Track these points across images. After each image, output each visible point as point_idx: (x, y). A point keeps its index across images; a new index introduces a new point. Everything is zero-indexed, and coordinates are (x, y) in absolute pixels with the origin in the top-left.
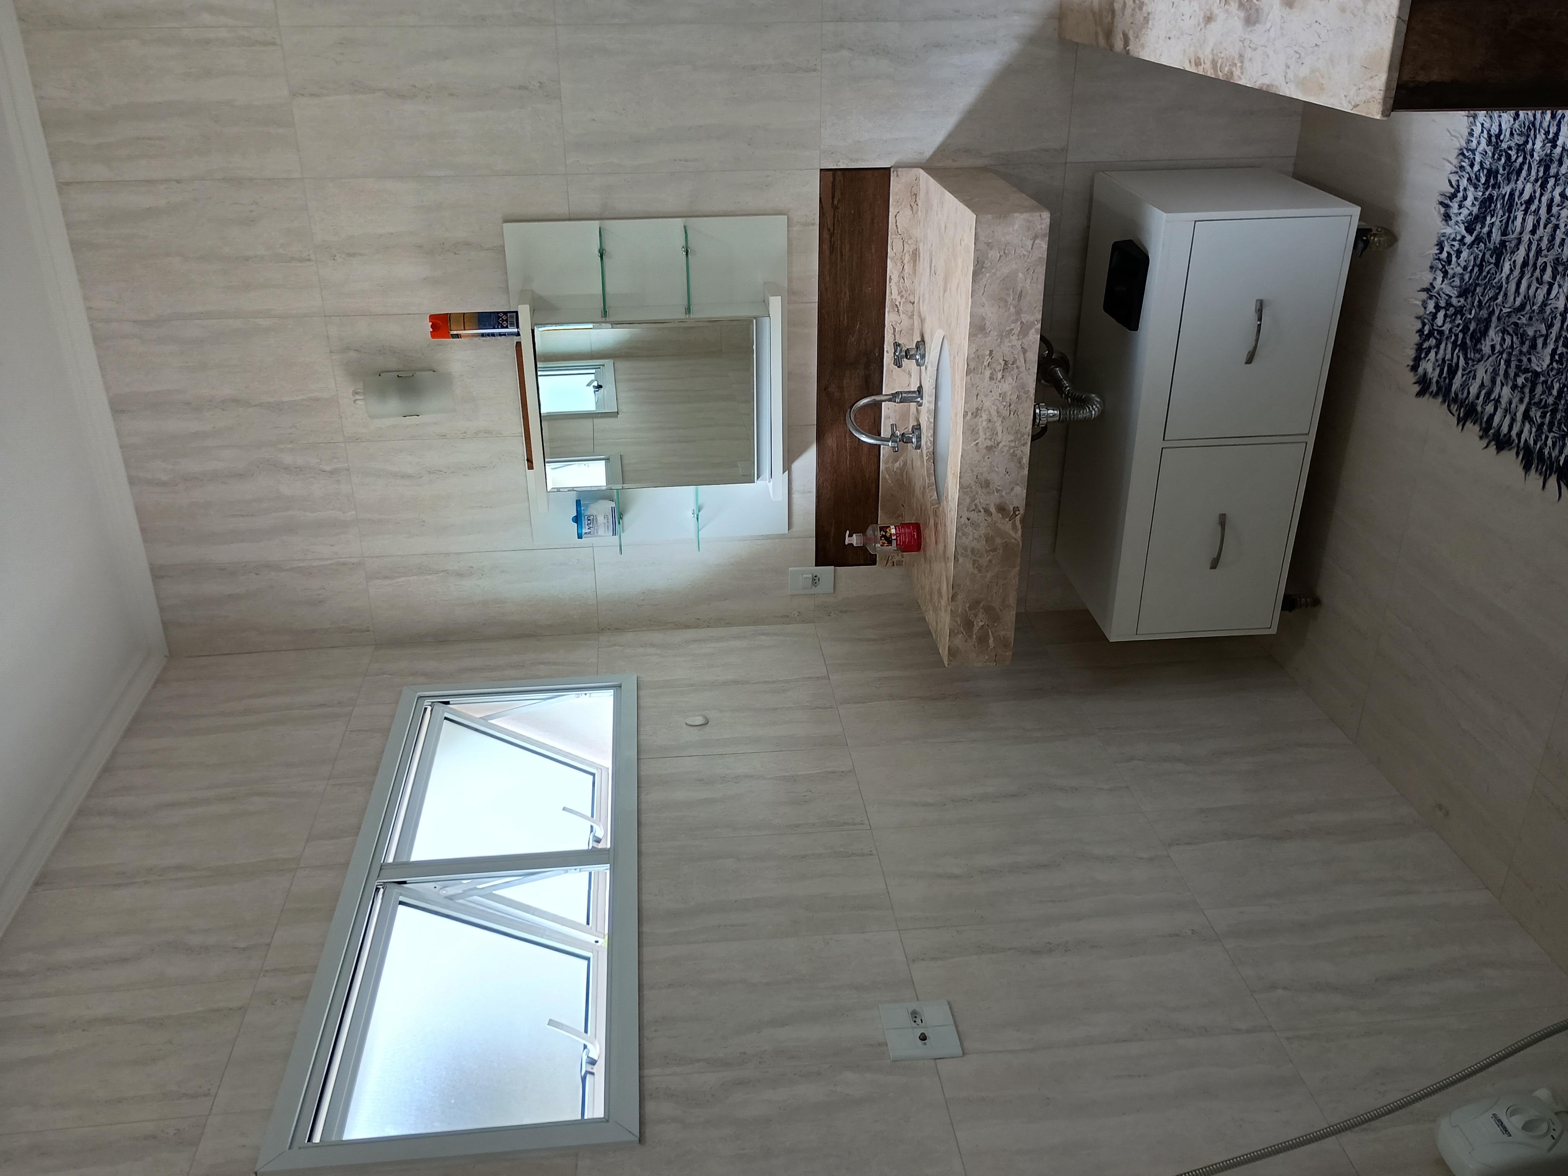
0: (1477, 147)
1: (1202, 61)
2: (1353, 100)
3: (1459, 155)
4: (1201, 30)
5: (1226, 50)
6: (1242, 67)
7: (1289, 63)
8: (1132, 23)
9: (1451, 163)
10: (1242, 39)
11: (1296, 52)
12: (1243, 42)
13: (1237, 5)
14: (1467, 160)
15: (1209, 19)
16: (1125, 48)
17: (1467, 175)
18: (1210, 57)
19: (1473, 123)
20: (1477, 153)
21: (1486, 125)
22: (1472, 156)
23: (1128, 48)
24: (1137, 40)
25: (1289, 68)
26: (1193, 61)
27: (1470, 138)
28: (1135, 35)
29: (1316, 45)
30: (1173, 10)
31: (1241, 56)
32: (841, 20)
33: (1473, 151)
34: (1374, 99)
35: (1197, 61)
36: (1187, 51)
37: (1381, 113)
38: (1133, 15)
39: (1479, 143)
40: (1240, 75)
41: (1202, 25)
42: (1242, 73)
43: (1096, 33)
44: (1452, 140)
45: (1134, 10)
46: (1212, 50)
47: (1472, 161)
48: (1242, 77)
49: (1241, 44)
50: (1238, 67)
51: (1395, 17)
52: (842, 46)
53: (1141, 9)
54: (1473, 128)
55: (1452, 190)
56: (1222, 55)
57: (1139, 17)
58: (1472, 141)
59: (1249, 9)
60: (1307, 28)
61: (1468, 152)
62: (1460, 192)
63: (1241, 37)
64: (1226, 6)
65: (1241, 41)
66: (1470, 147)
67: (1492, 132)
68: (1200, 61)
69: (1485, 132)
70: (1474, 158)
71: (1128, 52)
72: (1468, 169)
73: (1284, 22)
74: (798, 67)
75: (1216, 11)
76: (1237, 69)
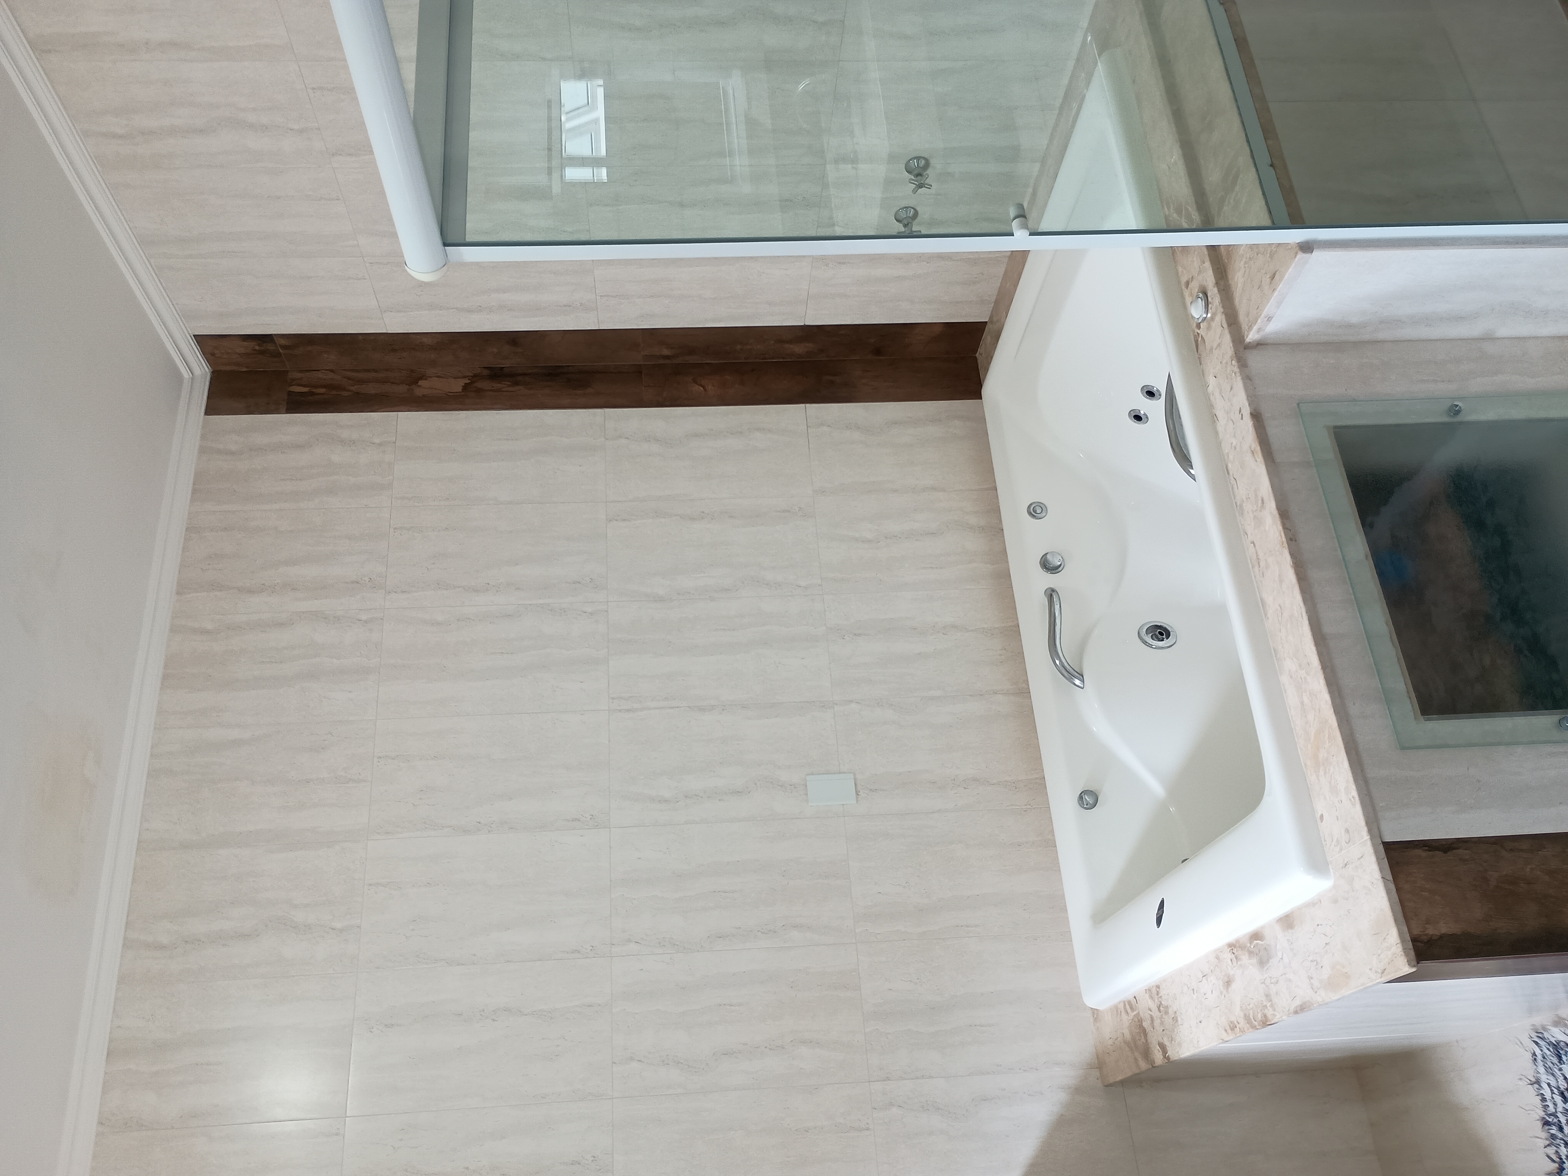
0: (1556, 1109)
1: (1236, 1023)
2: (1379, 968)
3: (1543, 1126)
4: (1225, 996)
5: (1253, 999)
6: (1272, 1006)
7: (1310, 974)
8: (1163, 1030)
9: (1541, 1138)
10: (1263, 981)
11: (1312, 961)
12: (1264, 983)
13: (1247, 954)
14: (1554, 1127)
15: (1228, 983)
16: (1165, 1057)
17: (1562, 1142)
18: (1242, 1015)
19: (1540, 1088)
20: (1559, 1115)
21: (1553, 1083)
22: (1555, 1120)
23: (1167, 1055)
24: (1173, 1042)
25: (1312, 978)
26: (1228, 1028)
27: (1544, 1104)
28: (1170, 1039)
29: (1326, 944)
30: (1195, 996)
31: (1267, 996)
32: (888, 1079)
33: (1554, 1115)
34: (1395, 955)
35: (1232, 1025)
36: (1219, 1023)
37: (1407, 964)
38: (1162, 1023)
39: (1555, 1104)
40: (1273, 1012)
41: (1224, 992)
42: (1274, 1010)
43: (1136, 1059)
44: (1529, 1114)
45: (1161, 1018)
46: (1241, 1007)
47: (1558, 1124)
48: (1276, 1013)
49: (1263, 985)
50: (1268, 1007)
51: (1380, 878)
52: (891, 1104)
53: (1167, 1013)
54: (1541, 1092)
55: (1557, 1165)
56: (1251, 1006)
57: (1168, 1020)
58: (1548, 1106)
59: (1258, 952)
60: (1312, 936)
61: (1550, 1118)
62: (1564, 1163)
63: (1261, 980)
64: (1239, 963)
65: (1262, 983)
66: (1549, 1112)
67: (1562, 1088)
68: (1234, 1023)
69: (1555, 1091)
70: (1559, 1121)
71: (1168, 1059)
72: (1560, 1135)
73: (1292, 943)
74: (851, 1127)
75: (1231, 972)
76: (1268, 1010)
